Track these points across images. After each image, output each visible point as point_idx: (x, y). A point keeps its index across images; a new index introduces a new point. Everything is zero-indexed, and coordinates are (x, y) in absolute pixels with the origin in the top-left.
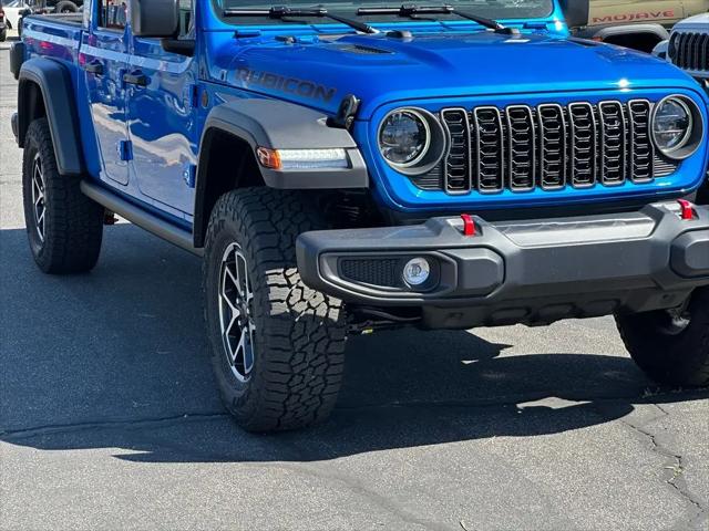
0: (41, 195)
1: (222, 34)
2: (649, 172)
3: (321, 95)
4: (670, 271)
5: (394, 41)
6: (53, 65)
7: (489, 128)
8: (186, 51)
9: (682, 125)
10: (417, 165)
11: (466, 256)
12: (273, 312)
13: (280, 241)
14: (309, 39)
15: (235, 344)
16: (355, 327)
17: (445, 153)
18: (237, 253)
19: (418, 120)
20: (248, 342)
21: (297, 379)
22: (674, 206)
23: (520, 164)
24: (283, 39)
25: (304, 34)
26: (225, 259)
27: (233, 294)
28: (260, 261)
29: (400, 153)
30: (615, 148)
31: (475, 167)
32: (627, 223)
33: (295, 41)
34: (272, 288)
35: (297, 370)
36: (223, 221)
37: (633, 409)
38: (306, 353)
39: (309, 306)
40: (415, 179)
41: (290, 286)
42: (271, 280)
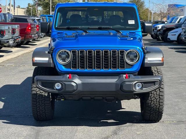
2: (124, 67)
4: (120, 90)
11: (67, 83)
12: (32, 93)
17: (71, 60)
19: (68, 53)
23: (90, 63)
31: (78, 64)
35: (38, 106)
38: (39, 102)
39: (41, 92)
42: (33, 86)
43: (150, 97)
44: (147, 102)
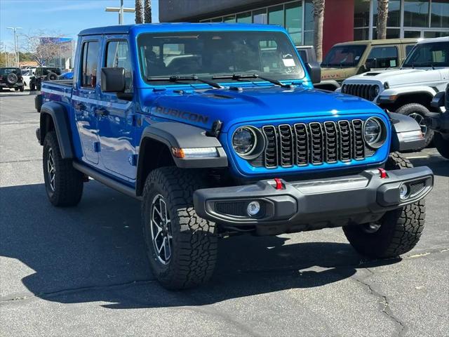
0: (52, 168)
1: (147, 90)
2: (363, 155)
3: (201, 121)
4: (377, 204)
5: (233, 92)
6: (58, 105)
7: (286, 135)
8: (128, 98)
9: (376, 131)
10: (251, 154)
11: (278, 200)
12: (182, 230)
13: (184, 194)
14: (190, 92)
15: (159, 245)
16: (220, 235)
17: (265, 148)
18: (161, 200)
19: (251, 132)
20: (167, 244)
21: (194, 263)
22: (376, 172)
23: (301, 153)
24: (178, 92)
25: (187, 89)
26: (154, 202)
27: (158, 219)
28: (174, 204)
29: (242, 149)
30: (347, 143)
31: (279, 154)
32: (355, 180)
33: (184, 93)
34: (181, 218)
35: (194, 258)
36: (153, 184)
37: (356, 271)
38: (198, 250)
39: (200, 226)
40: (250, 161)
41: (190, 216)
42: (180, 214)
43: (405, 211)
44: (398, 222)
